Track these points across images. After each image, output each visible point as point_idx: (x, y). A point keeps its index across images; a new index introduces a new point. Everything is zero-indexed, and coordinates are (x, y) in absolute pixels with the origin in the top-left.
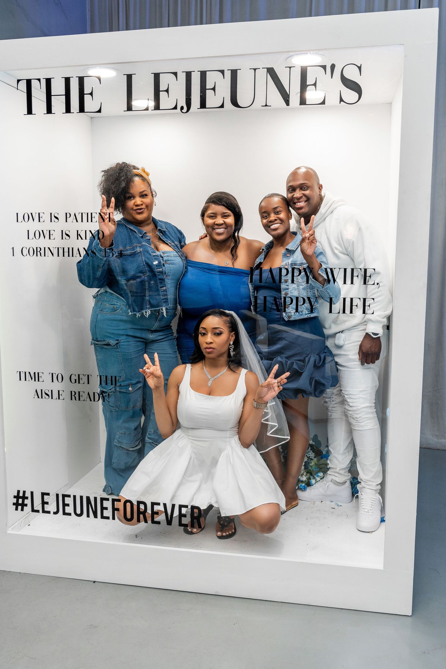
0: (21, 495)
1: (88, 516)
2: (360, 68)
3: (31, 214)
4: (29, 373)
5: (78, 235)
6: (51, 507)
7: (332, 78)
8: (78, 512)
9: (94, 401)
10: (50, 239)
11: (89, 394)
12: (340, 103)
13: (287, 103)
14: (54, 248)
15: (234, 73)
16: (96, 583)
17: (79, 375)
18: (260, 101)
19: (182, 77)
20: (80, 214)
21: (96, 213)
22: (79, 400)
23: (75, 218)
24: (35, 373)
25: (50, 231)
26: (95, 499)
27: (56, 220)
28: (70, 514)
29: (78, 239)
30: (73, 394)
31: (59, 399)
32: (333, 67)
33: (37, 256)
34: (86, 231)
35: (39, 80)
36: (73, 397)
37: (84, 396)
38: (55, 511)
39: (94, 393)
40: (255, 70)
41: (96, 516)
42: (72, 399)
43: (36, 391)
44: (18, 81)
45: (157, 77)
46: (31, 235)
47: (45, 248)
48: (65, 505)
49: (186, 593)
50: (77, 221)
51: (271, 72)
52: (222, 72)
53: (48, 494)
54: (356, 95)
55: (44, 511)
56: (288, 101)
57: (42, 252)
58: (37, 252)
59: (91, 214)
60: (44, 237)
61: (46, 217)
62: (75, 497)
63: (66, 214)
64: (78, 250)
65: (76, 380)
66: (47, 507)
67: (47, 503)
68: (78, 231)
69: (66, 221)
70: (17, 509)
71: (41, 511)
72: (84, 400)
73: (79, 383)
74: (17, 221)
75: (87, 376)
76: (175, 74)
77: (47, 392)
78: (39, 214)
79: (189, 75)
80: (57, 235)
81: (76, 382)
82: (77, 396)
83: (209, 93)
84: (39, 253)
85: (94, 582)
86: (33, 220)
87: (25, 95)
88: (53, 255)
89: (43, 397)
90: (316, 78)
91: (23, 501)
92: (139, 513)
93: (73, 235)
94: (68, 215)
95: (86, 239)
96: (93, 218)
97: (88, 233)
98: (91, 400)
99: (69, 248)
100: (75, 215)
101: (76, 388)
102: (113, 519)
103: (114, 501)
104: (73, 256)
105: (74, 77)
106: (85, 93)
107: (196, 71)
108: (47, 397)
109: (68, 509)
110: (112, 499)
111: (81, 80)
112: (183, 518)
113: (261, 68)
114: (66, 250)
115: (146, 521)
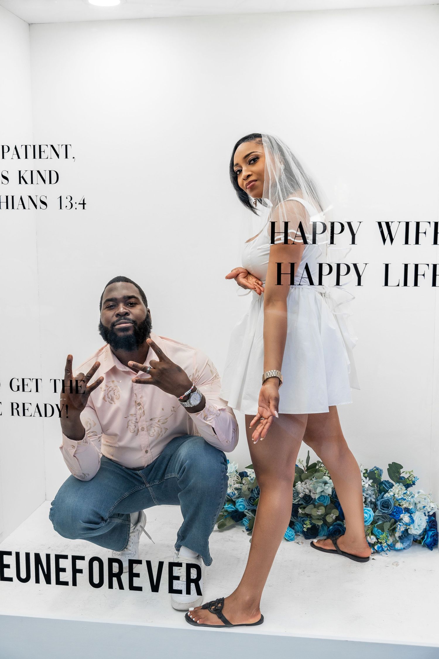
1: (37, 581)
5: (21, 178)
8: (23, 575)
9: (46, 416)
11: (37, 406)
17: (23, 380)
20: (24, 147)
21: (47, 145)
22: (24, 415)
23: (15, 153)
26: (48, 556)
28: (10, 580)
29: (20, 183)
30: (15, 406)
34: (32, 172)
36: (15, 412)
37: (31, 410)
39: (45, 405)
41: (48, 581)
42: (13, 414)
48: (3, 566)
50: (19, 158)
59: (40, 146)
62: (18, 554)
63: (3, 146)
64: (21, 198)
65: (18, 387)
68: (20, 172)
69: (3, 158)
72: (31, 416)
73: (23, 390)
75: (35, 381)
81: (18, 390)
82: (21, 409)
92: (111, 575)
93: (14, 178)
94: (6, 149)
95: (32, 183)
96: (42, 153)
97: (35, 174)
98: (41, 416)
99: (7, 197)
100: (16, 148)
101: (19, 397)
102: (75, 584)
103: (75, 558)
104: (13, 208)
109: (8, 573)
110: (73, 556)
114: (3, 200)
115: (121, 587)
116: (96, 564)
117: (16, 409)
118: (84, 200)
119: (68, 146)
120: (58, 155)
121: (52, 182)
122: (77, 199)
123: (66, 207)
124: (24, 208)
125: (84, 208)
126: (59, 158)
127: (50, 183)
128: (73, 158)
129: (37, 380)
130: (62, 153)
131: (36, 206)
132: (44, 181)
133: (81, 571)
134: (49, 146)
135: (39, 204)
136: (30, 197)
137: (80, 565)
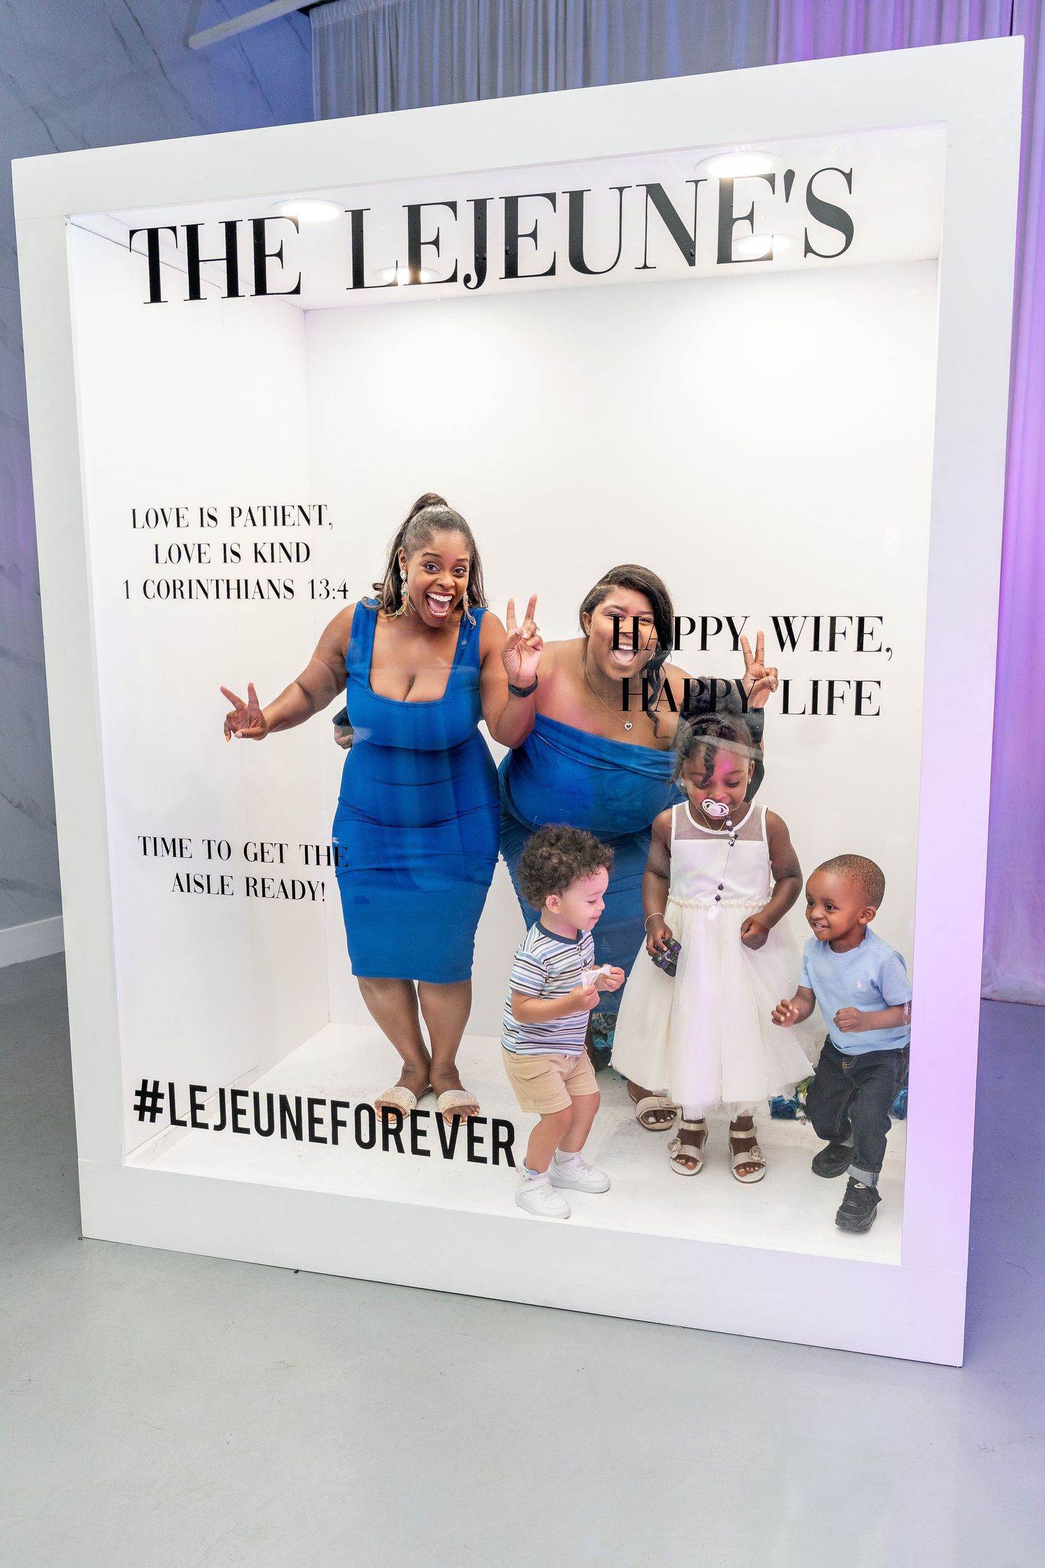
0: (150, 1089)
1: (284, 1135)
2: (848, 177)
3: (162, 510)
4: (163, 839)
5: (257, 553)
6: (210, 1115)
7: (787, 201)
8: (264, 1126)
9: (294, 897)
10: (200, 561)
11: (282, 883)
12: (805, 256)
13: (691, 259)
14: (209, 581)
15: (576, 199)
16: (300, 1273)
17: (262, 844)
18: (632, 256)
19: (467, 212)
20: (261, 509)
21: (293, 506)
22: (264, 895)
23: (249, 517)
24: (174, 840)
25: (199, 546)
26: (298, 1100)
27: (212, 522)
28: (247, 1131)
29: (256, 561)
30: (251, 883)
31: (223, 893)
32: (790, 177)
33: (175, 597)
34: (272, 545)
35: (174, 229)
36: (251, 890)
37: (274, 888)
38: (218, 1123)
39: (293, 882)
40: (621, 189)
41: (299, 1136)
42: (248, 894)
43: (177, 877)
44: (132, 233)
45: (414, 213)
46: (163, 555)
47: (190, 581)
48: (237, 1112)
50: (254, 524)
51: (655, 192)
52: (552, 197)
53: (203, 1089)
54: (840, 237)
55: (196, 1124)
56: (693, 255)
57: (186, 589)
58: (174, 589)
59: (283, 508)
60: (189, 559)
61: (192, 517)
62: (256, 1095)
63: (232, 509)
64: (258, 583)
65: (256, 855)
66: (201, 1117)
67: (202, 1107)
68: (256, 545)
69: (233, 525)
70: (141, 1118)
71: (189, 1123)
72: (273, 897)
73: (263, 860)
74: (135, 527)
75: (278, 846)
76: (453, 206)
77: (199, 879)
78: (178, 510)
79: (480, 207)
80: (214, 553)
81: (256, 859)
82: (259, 887)
83: (524, 245)
84: (178, 592)
85: (297, 1271)
86: (166, 523)
87: (145, 262)
88: (206, 594)
89: (191, 890)
90: (753, 202)
91: (154, 1102)
92: (386, 1131)
93: (247, 553)
94: (236, 512)
95: (273, 561)
96: (287, 518)
97: (277, 548)
98: (287, 897)
99: (238, 581)
100: (250, 511)
101: (257, 870)
102: (335, 1141)
103: (335, 1105)
104: (247, 597)
105: (245, 220)
106: (267, 254)
107: (497, 198)
108: (199, 889)
109: (244, 1122)
110: (332, 1102)
111: (259, 226)
112: (476, 1145)
113: (634, 186)
114: (233, 585)
115: (400, 1149)
116: (365, 1114)
117: (253, 887)
118: (345, 586)
119: (323, 508)
120: (308, 521)
121: (301, 560)
122: (335, 584)
123: (320, 595)
124: (262, 597)
125: (345, 597)
126: (311, 523)
127: (298, 560)
128: (330, 524)
129: (281, 845)
130: (314, 516)
131: (278, 594)
132: (290, 558)
133: (344, 1124)
134: (296, 508)
135: (282, 591)
136: (270, 581)
137: (342, 1114)
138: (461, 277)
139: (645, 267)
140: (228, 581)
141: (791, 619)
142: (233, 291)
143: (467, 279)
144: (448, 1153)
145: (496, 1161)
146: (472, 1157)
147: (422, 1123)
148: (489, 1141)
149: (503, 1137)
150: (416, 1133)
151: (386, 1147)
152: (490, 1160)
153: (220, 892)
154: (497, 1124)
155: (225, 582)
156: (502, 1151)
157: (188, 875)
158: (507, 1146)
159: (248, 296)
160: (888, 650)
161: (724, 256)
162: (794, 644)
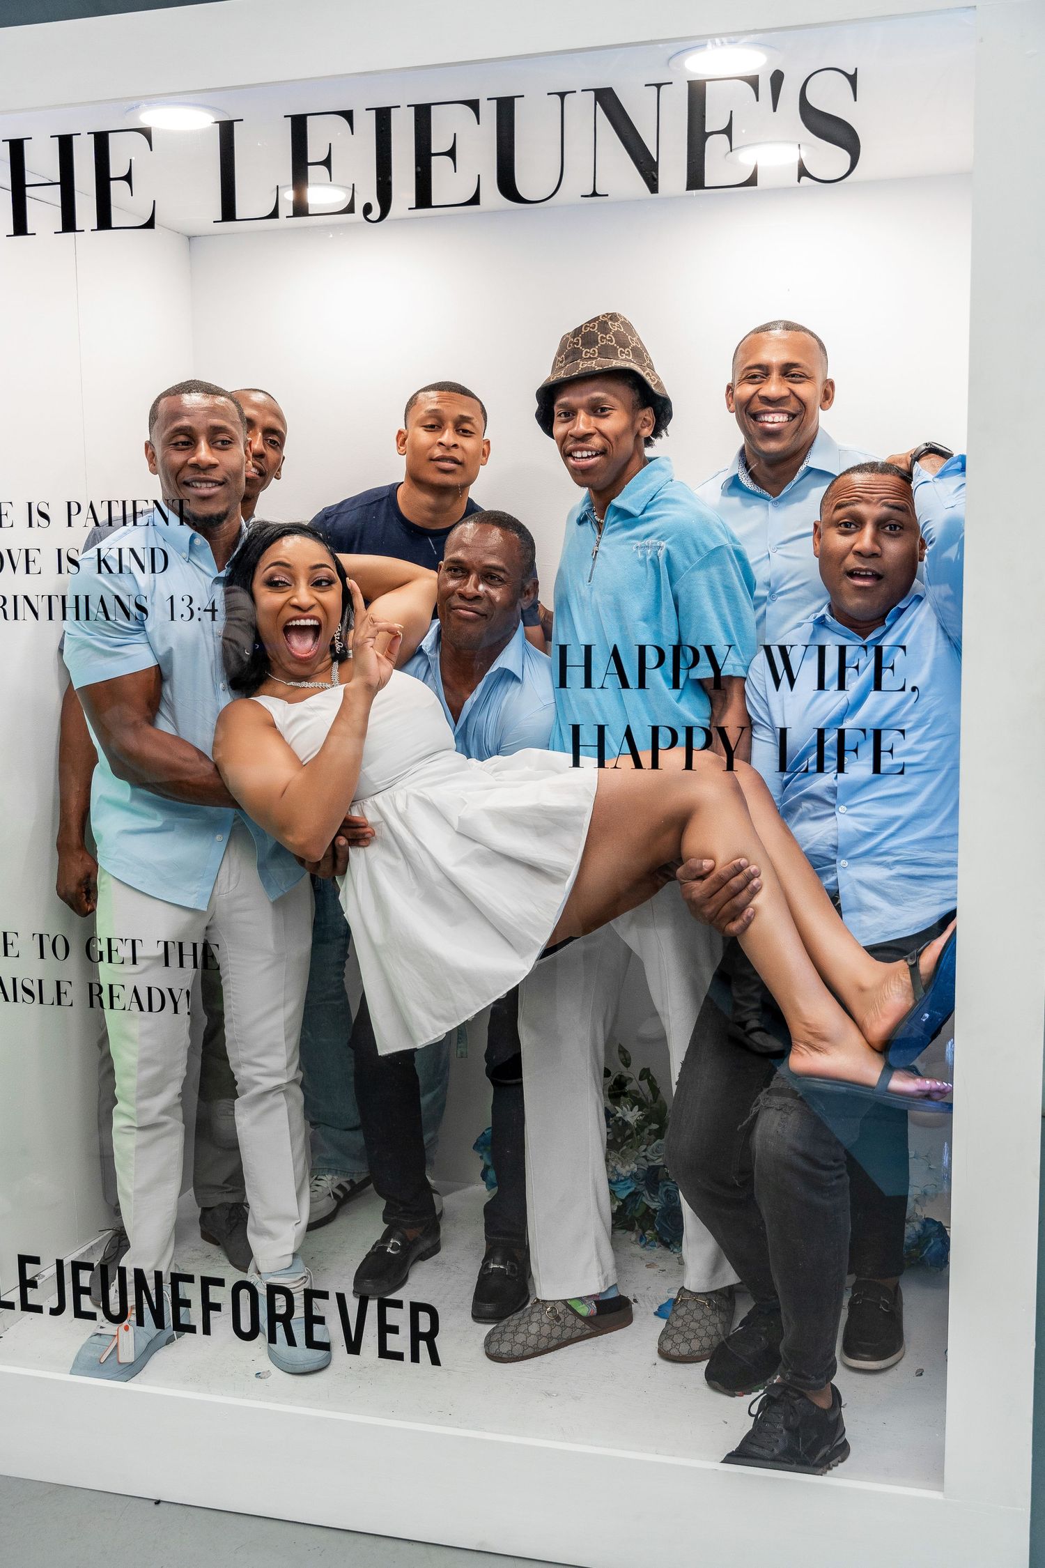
2: (853, 79)
6: (45, 1295)
7: (775, 110)
9: (150, 1010)
10: (28, 572)
11: (135, 991)
12: (799, 181)
13: (653, 186)
14: (40, 597)
15: (506, 107)
16: (161, 1504)
18: (578, 183)
19: (366, 124)
20: (106, 504)
21: (147, 501)
23: (91, 515)
25: (27, 551)
27: (43, 522)
28: (92, 1316)
31: (59, 1003)
32: (777, 79)
36: (96, 999)
38: (55, 1305)
40: (562, 95)
42: (92, 1006)
45: (299, 124)
47: (15, 597)
48: (79, 1291)
49: (400, 1543)
51: (606, 99)
52: (474, 105)
53: (36, 1260)
54: (844, 157)
55: (26, 1307)
56: (656, 180)
57: (9, 607)
59: (134, 502)
60: (14, 568)
61: (17, 515)
63: (69, 504)
66: (33, 1297)
67: (33, 1284)
69: (70, 525)
71: (18, 1305)
75: (129, 943)
76: (348, 115)
77: (28, 985)
79: (383, 117)
80: (45, 561)
83: (439, 166)
84: (1, 612)
85: (158, 1502)
88: (36, 614)
89: (19, 998)
90: (731, 112)
92: (273, 1318)
94: (74, 508)
96: (138, 516)
98: (141, 1009)
100: (91, 506)
102: (207, 1331)
103: (207, 1282)
105: (84, 134)
106: (112, 176)
107: (404, 106)
108: (28, 998)
109: (87, 1304)
110: (203, 1278)
111: (101, 141)
112: (389, 1336)
113: (579, 91)
114: (70, 602)
115: (291, 1342)
116: (244, 1294)
117: (98, 995)
123: (182, 616)
129: (134, 941)
133: (217, 1307)
137: (217, 1294)
138: (359, 208)
139: (595, 194)
140: (64, 597)
141: (788, 648)
142: (69, 224)
143: (367, 209)
144: (354, 1347)
145: (415, 1358)
146: (384, 1353)
147: (320, 1307)
148: (405, 1331)
149: (424, 1326)
150: (312, 1320)
151: (272, 1339)
152: (408, 1356)
153: (56, 1003)
154: (416, 1308)
155: (60, 598)
156: (423, 1345)
157: (14, 980)
158: (430, 1337)
159: (88, 230)
160: (914, 689)
161: (695, 180)
162: (792, 681)
